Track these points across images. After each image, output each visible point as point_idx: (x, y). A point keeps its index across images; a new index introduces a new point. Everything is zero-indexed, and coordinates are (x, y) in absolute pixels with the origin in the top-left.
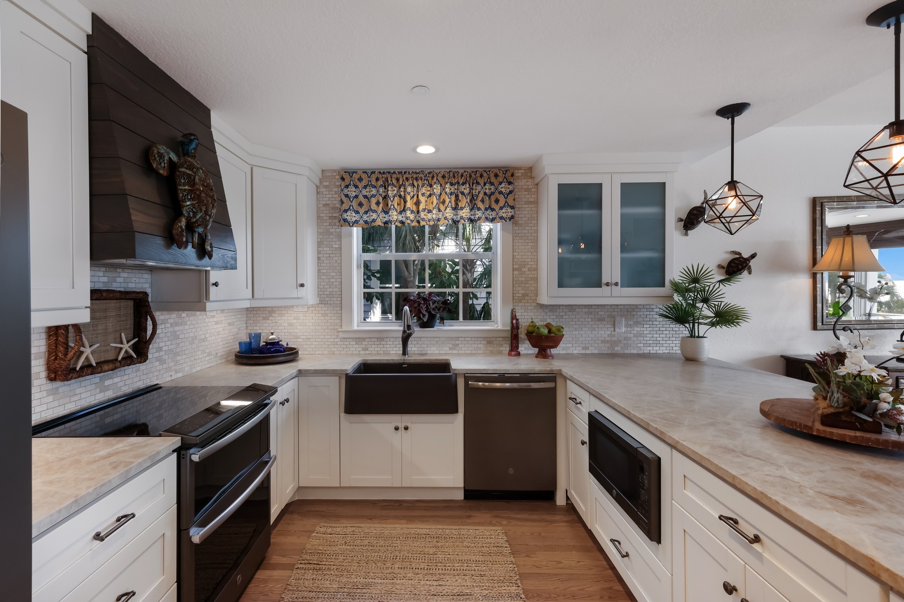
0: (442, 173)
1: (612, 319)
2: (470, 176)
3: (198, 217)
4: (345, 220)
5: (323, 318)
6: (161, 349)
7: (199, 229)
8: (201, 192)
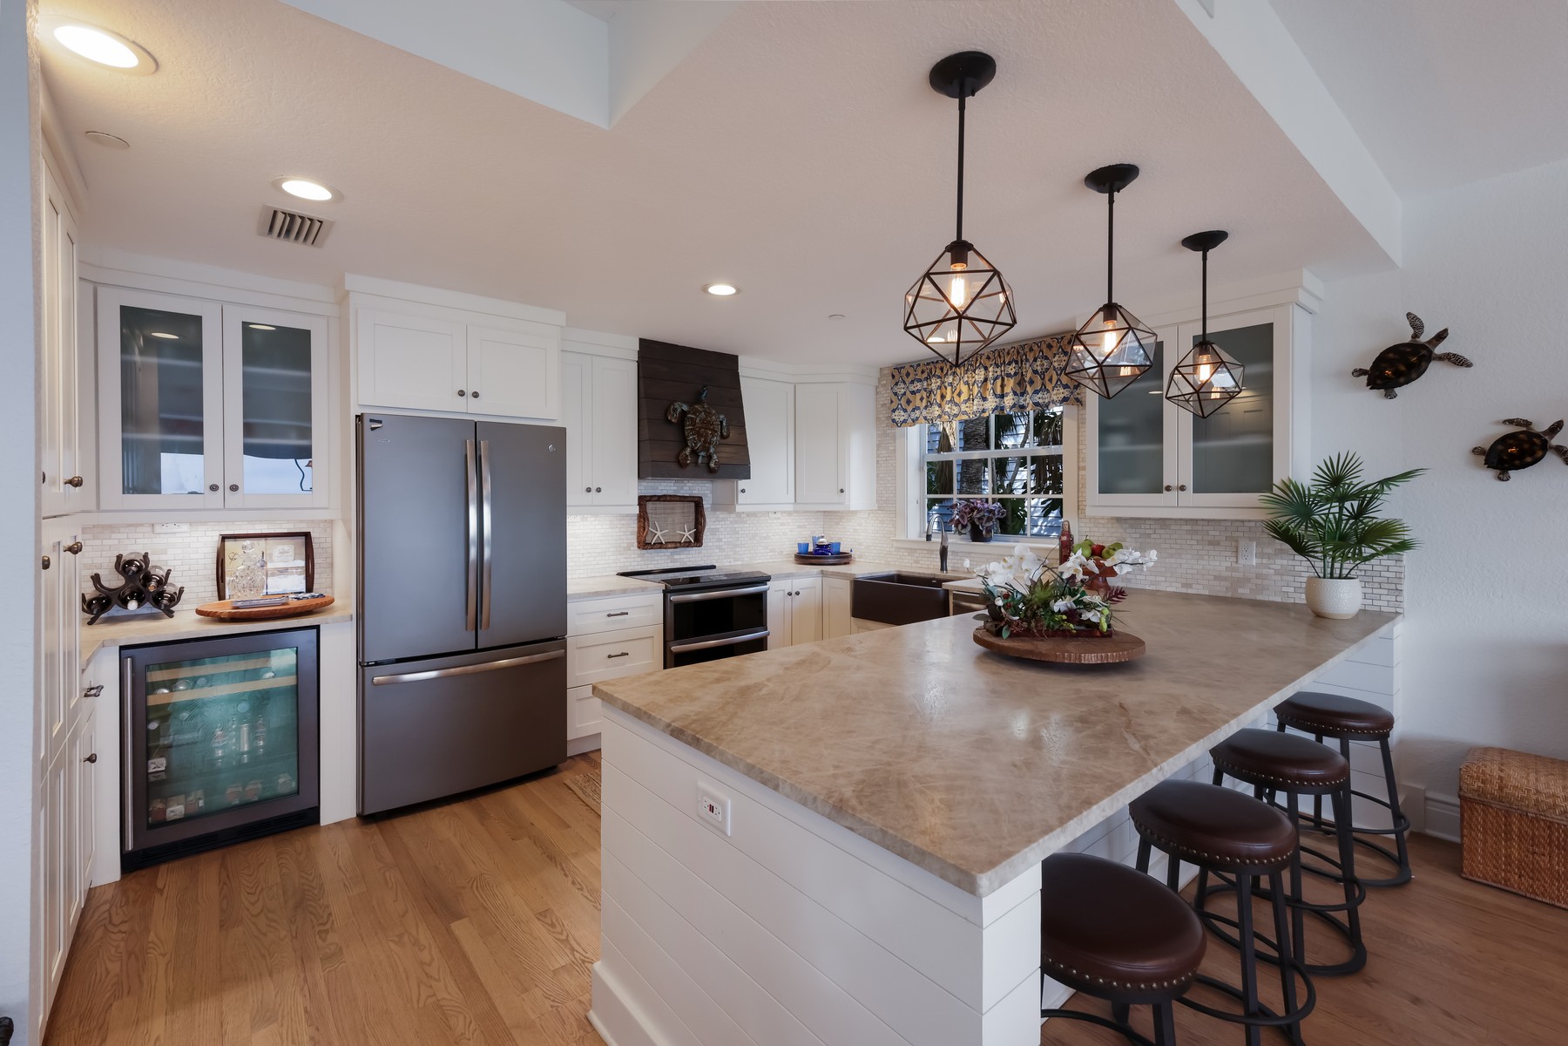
0: (986, 354)
1: (1234, 544)
2: (1018, 353)
3: (699, 446)
4: (894, 421)
5: (880, 525)
6: (720, 540)
7: (702, 454)
8: (700, 428)
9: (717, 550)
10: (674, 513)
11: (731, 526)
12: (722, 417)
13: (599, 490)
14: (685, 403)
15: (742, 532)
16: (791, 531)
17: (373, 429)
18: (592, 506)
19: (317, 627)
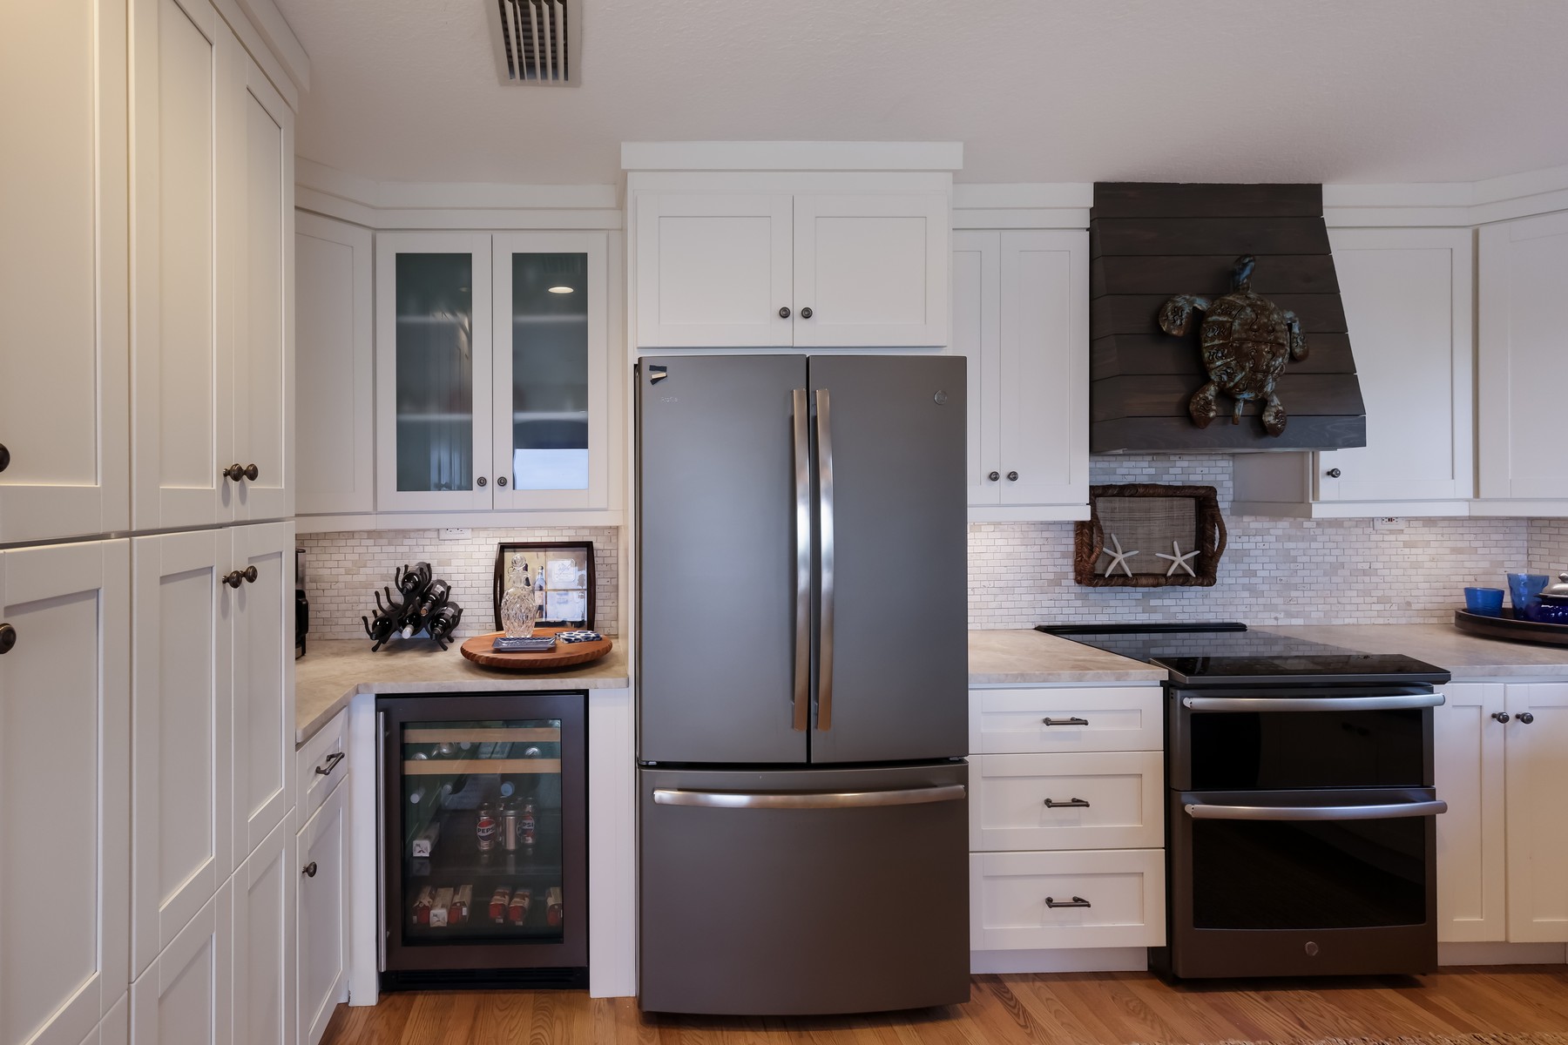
3: (1237, 379)
6: (1254, 574)
7: (1246, 396)
8: (1243, 341)
9: (1246, 594)
10: (1149, 519)
11: (1279, 545)
12: (1289, 315)
13: (1013, 476)
14: (1200, 295)
15: (1306, 559)
16: (1433, 560)
17: (654, 381)
18: (999, 505)
19: (586, 693)
